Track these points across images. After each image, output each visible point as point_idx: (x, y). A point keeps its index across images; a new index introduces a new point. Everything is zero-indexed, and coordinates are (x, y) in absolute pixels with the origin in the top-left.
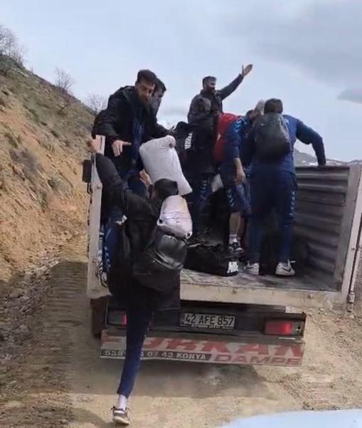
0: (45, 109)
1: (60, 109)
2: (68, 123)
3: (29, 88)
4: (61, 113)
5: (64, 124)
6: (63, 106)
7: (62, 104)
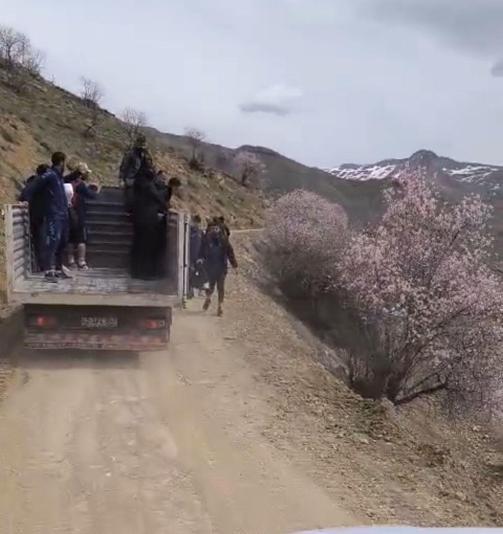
0: (68, 131)
1: (86, 128)
2: (96, 146)
3: (47, 105)
4: (87, 135)
5: (91, 149)
6: (90, 125)
7: (89, 122)
